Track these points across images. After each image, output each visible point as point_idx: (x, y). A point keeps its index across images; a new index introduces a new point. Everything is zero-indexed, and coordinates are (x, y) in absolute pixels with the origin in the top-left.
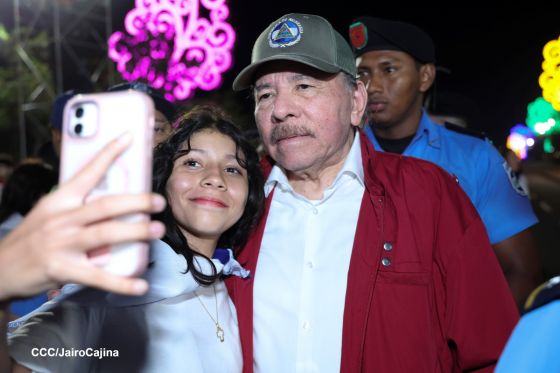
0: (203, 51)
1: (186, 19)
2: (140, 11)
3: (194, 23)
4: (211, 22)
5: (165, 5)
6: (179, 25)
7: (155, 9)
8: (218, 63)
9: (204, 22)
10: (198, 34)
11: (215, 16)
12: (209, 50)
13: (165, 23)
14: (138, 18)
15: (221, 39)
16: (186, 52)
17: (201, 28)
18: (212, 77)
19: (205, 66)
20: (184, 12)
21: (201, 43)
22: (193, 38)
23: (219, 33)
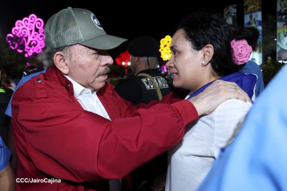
0: (36, 42)
1: (31, 31)
2: (17, 28)
3: (33, 33)
4: (39, 33)
5: (25, 26)
6: (29, 33)
7: (21, 27)
8: (41, 46)
9: (36, 33)
10: (34, 36)
11: (39, 31)
12: (38, 42)
13: (24, 32)
14: (16, 30)
15: (42, 38)
16: (31, 41)
17: (35, 35)
18: (39, 50)
19: (37, 46)
20: (31, 29)
21: (35, 39)
22: (33, 37)
23: (41, 36)
